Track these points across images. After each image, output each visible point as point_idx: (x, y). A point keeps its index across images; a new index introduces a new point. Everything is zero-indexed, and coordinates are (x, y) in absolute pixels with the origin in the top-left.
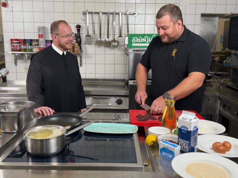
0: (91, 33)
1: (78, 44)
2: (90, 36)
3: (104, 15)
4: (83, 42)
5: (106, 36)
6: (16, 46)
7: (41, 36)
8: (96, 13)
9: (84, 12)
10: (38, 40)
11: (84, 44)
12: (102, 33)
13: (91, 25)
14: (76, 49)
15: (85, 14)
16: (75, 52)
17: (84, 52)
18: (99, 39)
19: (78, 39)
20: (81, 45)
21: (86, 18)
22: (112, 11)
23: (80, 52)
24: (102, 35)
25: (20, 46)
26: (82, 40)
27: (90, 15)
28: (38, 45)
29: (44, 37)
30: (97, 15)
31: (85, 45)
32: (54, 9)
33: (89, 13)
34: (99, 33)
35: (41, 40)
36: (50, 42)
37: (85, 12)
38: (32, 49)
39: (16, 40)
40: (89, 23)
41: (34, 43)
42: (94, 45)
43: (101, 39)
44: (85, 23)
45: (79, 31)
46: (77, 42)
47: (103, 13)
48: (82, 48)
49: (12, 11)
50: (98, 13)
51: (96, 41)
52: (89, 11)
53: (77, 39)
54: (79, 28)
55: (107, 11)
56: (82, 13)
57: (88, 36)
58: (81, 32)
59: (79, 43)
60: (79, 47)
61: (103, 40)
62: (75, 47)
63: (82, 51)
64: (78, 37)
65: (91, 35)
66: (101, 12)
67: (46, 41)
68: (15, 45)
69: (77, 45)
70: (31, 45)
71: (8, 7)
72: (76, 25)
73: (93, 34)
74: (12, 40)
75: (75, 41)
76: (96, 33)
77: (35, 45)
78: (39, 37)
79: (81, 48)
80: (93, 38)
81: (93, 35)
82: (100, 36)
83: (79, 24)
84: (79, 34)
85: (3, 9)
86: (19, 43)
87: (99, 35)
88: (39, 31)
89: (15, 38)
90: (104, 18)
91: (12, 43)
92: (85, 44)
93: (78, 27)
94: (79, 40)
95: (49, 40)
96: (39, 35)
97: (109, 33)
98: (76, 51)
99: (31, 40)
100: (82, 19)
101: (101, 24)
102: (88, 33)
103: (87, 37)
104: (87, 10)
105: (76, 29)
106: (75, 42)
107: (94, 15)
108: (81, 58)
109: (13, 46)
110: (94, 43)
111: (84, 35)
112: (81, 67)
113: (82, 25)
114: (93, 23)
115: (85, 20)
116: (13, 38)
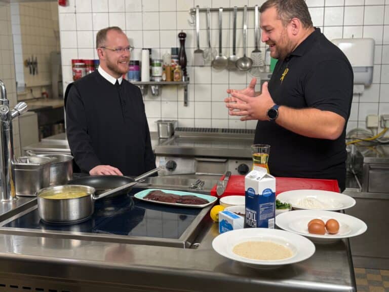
0: (203, 46)
1: (180, 66)
2: (202, 51)
3: (227, 13)
4: (189, 63)
5: (231, 50)
6: (80, 72)
8: (212, 10)
9: (191, 10)
11: (192, 66)
12: (223, 45)
13: (205, 32)
14: (177, 76)
15: (193, 12)
16: (175, 80)
17: (191, 81)
18: (217, 57)
19: (181, 59)
20: (187, 67)
21: (195, 19)
22: (240, 6)
23: (184, 80)
24: (223, 50)
25: (86, 71)
26: (188, 59)
27: (204, 14)
30: (215, 14)
31: (193, 68)
32: (142, 6)
33: (201, 11)
34: (218, 46)
36: (134, 64)
37: (194, 10)
39: (81, 61)
40: (200, 30)
42: (209, 68)
43: (220, 56)
44: (194, 30)
45: (182, 42)
46: (179, 63)
47: (225, 10)
48: (187, 74)
49: (75, 13)
50: (217, 10)
51: (213, 59)
52: (201, 7)
53: (179, 58)
54: (183, 39)
55: (232, 6)
56: (190, 12)
57: (198, 51)
58: (186, 46)
59: (183, 65)
60: (182, 72)
61: (225, 58)
62: (175, 71)
63: (188, 79)
64: (181, 53)
65: (203, 49)
66: (221, 8)
68: (78, 69)
69: (178, 68)
71: (69, 5)
72: (179, 32)
73: (207, 48)
74: (73, 61)
75: (177, 62)
76: (213, 45)
79: (185, 74)
80: (207, 55)
81: (207, 50)
82: (220, 51)
83: (184, 32)
84: (183, 48)
85: (61, 9)
86: (85, 66)
87: (218, 50)
89: (80, 59)
90: (227, 18)
91: (73, 66)
92: (194, 66)
93: (182, 37)
94: (183, 58)
95: (133, 61)
97: (237, 46)
98: (176, 78)
100: (189, 21)
101: (220, 30)
102: (198, 46)
103: (197, 54)
104: (198, 6)
105: (178, 39)
106: (175, 63)
107: (210, 13)
108: (186, 90)
109: (75, 71)
110: (209, 64)
111: (192, 51)
112: (185, 108)
113: (189, 32)
114: (208, 29)
115: (194, 23)
116: (76, 58)
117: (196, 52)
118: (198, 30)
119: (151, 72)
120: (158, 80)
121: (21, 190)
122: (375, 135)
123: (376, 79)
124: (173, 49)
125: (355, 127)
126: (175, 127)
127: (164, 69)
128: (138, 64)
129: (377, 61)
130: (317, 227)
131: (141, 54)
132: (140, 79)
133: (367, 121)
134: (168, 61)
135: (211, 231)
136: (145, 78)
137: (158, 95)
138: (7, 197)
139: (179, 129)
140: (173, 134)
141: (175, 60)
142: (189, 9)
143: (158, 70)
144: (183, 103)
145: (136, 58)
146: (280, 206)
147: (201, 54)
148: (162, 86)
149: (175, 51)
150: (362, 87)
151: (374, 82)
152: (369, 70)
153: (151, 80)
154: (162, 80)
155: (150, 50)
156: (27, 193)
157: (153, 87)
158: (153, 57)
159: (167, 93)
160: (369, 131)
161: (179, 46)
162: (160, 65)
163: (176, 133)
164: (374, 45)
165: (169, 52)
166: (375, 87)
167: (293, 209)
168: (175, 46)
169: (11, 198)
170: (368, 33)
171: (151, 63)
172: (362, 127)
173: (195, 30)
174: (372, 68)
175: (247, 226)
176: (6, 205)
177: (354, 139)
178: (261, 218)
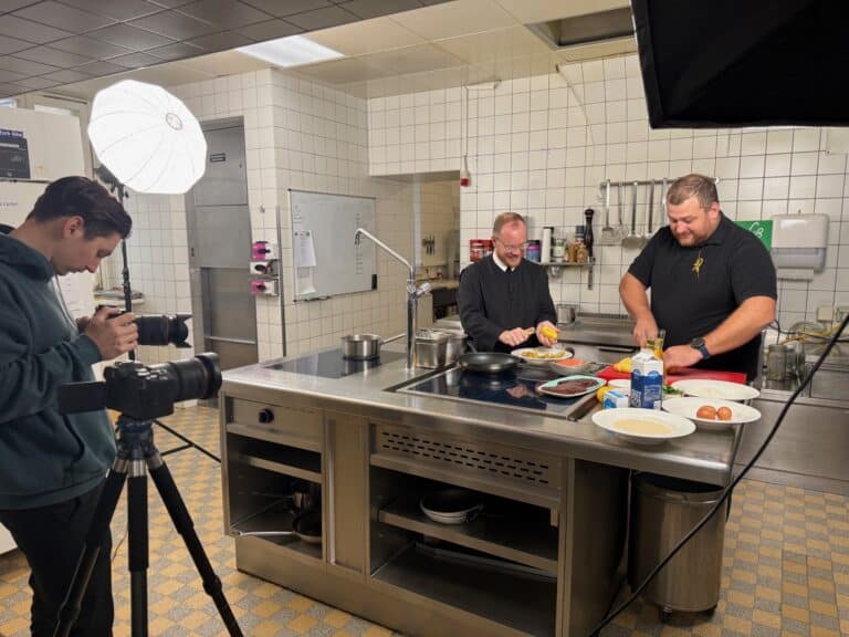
0: (613, 222)
1: (585, 246)
2: (611, 229)
3: (643, 187)
4: (596, 242)
5: (647, 227)
6: (478, 252)
8: (625, 184)
9: (601, 184)
11: (599, 245)
12: (637, 223)
13: (616, 208)
14: (580, 256)
15: (603, 187)
16: (578, 261)
17: (598, 262)
18: (630, 235)
19: (587, 237)
20: (593, 247)
21: (605, 194)
22: (658, 179)
23: (589, 260)
24: (637, 227)
25: (484, 252)
26: (595, 238)
27: (616, 188)
30: (629, 189)
31: (600, 247)
32: (546, 182)
33: (612, 185)
34: (631, 222)
36: (534, 243)
37: (605, 185)
39: (480, 241)
40: (611, 205)
42: (619, 248)
43: (633, 233)
45: (589, 220)
46: (585, 242)
47: (640, 183)
48: (593, 254)
49: (477, 193)
50: (631, 184)
51: (624, 238)
52: (613, 181)
53: (584, 237)
54: (590, 216)
55: (649, 179)
56: (599, 186)
57: (607, 229)
58: (593, 223)
59: (589, 244)
60: (586, 252)
61: (638, 236)
62: (579, 251)
63: (594, 260)
64: (587, 231)
65: (613, 227)
66: (636, 181)
68: (476, 250)
69: (583, 248)
71: (470, 185)
72: (586, 208)
73: (617, 225)
74: (472, 242)
76: (624, 222)
79: (591, 254)
80: (617, 233)
81: (618, 227)
82: (633, 229)
83: (592, 208)
84: (589, 226)
85: (463, 189)
86: (483, 247)
87: (630, 227)
89: (479, 238)
90: (642, 192)
91: (471, 247)
92: (602, 245)
93: (590, 214)
94: (589, 237)
95: (533, 241)
97: (653, 222)
98: (580, 259)
100: (598, 197)
101: (634, 205)
102: (607, 223)
103: (605, 232)
104: (609, 180)
105: (585, 216)
106: (580, 242)
107: (623, 188)
108: (591, 272)
109: (472, 252)
110: (620, 243)
111: (600, 229)
112: (589, 291)
113: (599, 209)
114: (620, 204)
115: (604, 199)
116: (474, 238)
117: (604, 230)
118: (608, 206)
119: (552, 252)
120: (559, 261)
121: (421, 362)
122: (829, 330)
123: (831, 262)
124: (578, 227)
125: (803, 320)
126: (577, 311)
127: (567, 249)
128: (538, 243)
129: (833, 239)
130: (706, 413)
131: (542, 234)
132: (540, 260)
133: (817, 313)
134: (572, 240)
135: (597, 408)
136: (545, 259)
137: (558, 277)
138: (409, 367)
139: (581, 314)
140: (573, 319)
141: (580, 239)
142: (599, 183)
143: (559, 250)
144: (587, 286)
145: (536, 238)
146: (670, 391)
147: (608, 233)
148: (564, 267)
149: (580, 229)
150: (811, 272)
151: (828, 265)
152: (821, 252)
153: (552, 261)
154: (564, 261)
155: (552, 229)
156: (426, 365)
157: (553, 269)
158: (555, 236)
159: (569, 275)
160: (820, 325)
161: (585, 224)
162: (562, 244)
163: (577, 319)
164: (828, 221)
165: (574, 230)
166: (829, 273)
167: (686, 396)
168: (581, 224)
169: (413, 369)
170: (822, 207)
171: (553, 242)
172: (812, 319)
173: (604, 205)
174: (825, 249)
175: (632, 406)
176: (409, 375)
177: (799, 333)
178: (647, 399)
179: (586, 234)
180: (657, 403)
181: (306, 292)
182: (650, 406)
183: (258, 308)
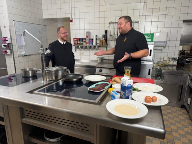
0: (112, 34)
2: (112, 36)
6: (76, 42)
7: (87, 37)
8: (116, 23)
9: (109, 23)
10: (86, 39)
11: (109, 40)
15: (110, 23)
16: (103, 45)
17: (108, 45)
20: (107, 41)
21: (110, 26)
25: (77, 42)
26: (108, 38)
27: (113, 24)
28: (86, 41)
29: (88, 37)
32: (94, 22)
33: (112, 23)
34: (117, 34)
35: (87, 38)
38: (83, 43)
39: (76, 39)
41: (84, 40)
45: (106, 33)
46: (105, 39)
49: (75, 24)
52: (112, 22)
53: (105, 38)
57: (111, 36)
58: (107, 34)
59: (106, 40)
60: (105, 42)
62: (103, 42)
63: (107, 44)
67: (90, 39)
68: (75, 41)
70: (83, 41)
71: (73, 22)
72: (105, 30)
74: (74, 39)
76: (115, 34)
77: (84, 41)
78: (86, 37)
79: (106, 43)
80: (113, 37)
85: (71, 23)
86: (77, 40)
88: (86, 34)
91: (74, 40)
93: (106, 31)
95: (91, 39)
96: (86, 36)
99: (83, 39)
100: (108, 26)
102: (111, 34)
103: (110, 37)
104: (111, 22)
105: (105, 32)
108: (106, 48)
109: (74, 42)
110: (114, 40)
111: (109, 36)
113: (108, 30)
114: (114, 29)
115: (110, 27)
116: (75, 38)
117: (110, 36)
118: (111, 29)
119: (96, 42)
120: (98, 45)
122: (166, 63)
123: (167, 45)
124: (103, 35)
125: (160, 60)
126: (103, 59)
127: (100, 41)
128: (92, 39)
129: (168, 39)
130: (148, 100)
131: (93, 37)
132: (93, 44)
133: (163, 59)
134: (101, 39)
137: (98, 49)
139: (104, 60)
140: (102, 61)
141: (103, 39)
142: (108, 22)
143: (98, 42)
145: (92, 38)
146: (134, 89)
147: (111, 37)
148: (99, 46)
149: (104, 36)
150: (163, 47)
152: (165, 42)
153: (96, 45)
154: (99, 45)
155: (96, 35)
157: (96, 47)
158: (97, 37)
160: (164, 62)
161: (105, 34)
162: (99, 40)
163: (103, 61)
164: (168, 34)
165: (102, 36)
166: (167, 48)
170: (166, 30)
171: (96, 39)
172: (162, 60)
173: (110, 29)
174: (166, 41)
177: (159, 64)
178: (127, 95)
179: (105, 37)
180: (130, 96)
181: (22, 53)
182: (128, 98)
183: (6, 58)
